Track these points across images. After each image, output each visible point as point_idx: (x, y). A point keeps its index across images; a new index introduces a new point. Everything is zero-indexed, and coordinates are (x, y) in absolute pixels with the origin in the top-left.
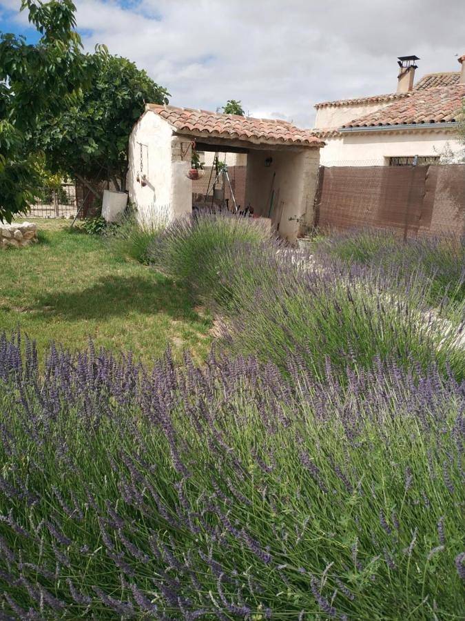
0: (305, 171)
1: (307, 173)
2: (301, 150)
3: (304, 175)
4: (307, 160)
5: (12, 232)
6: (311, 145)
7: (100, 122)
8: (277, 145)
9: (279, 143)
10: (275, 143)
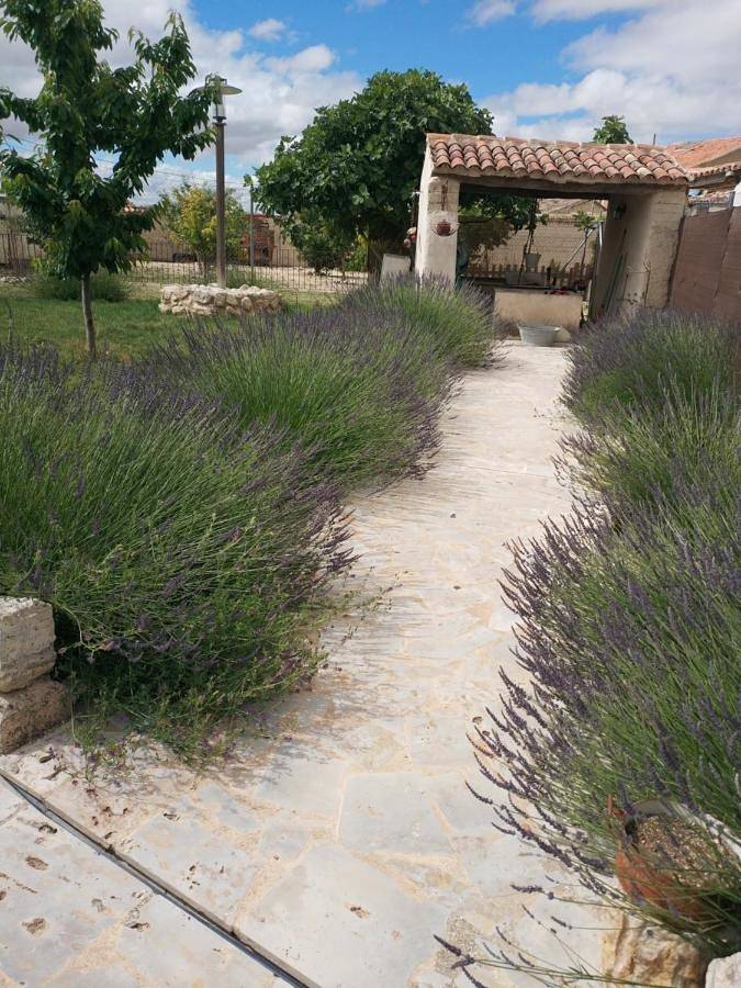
0: (653, 224)
1: (657, 228)
2: (647, 191)
3: (650, 232)
4: (658, 207)
5: (239, 299)
6: (676, 183)
7: (379, 163)
8: (596, 184)
9: (600, 180)
10: (592, 182)
